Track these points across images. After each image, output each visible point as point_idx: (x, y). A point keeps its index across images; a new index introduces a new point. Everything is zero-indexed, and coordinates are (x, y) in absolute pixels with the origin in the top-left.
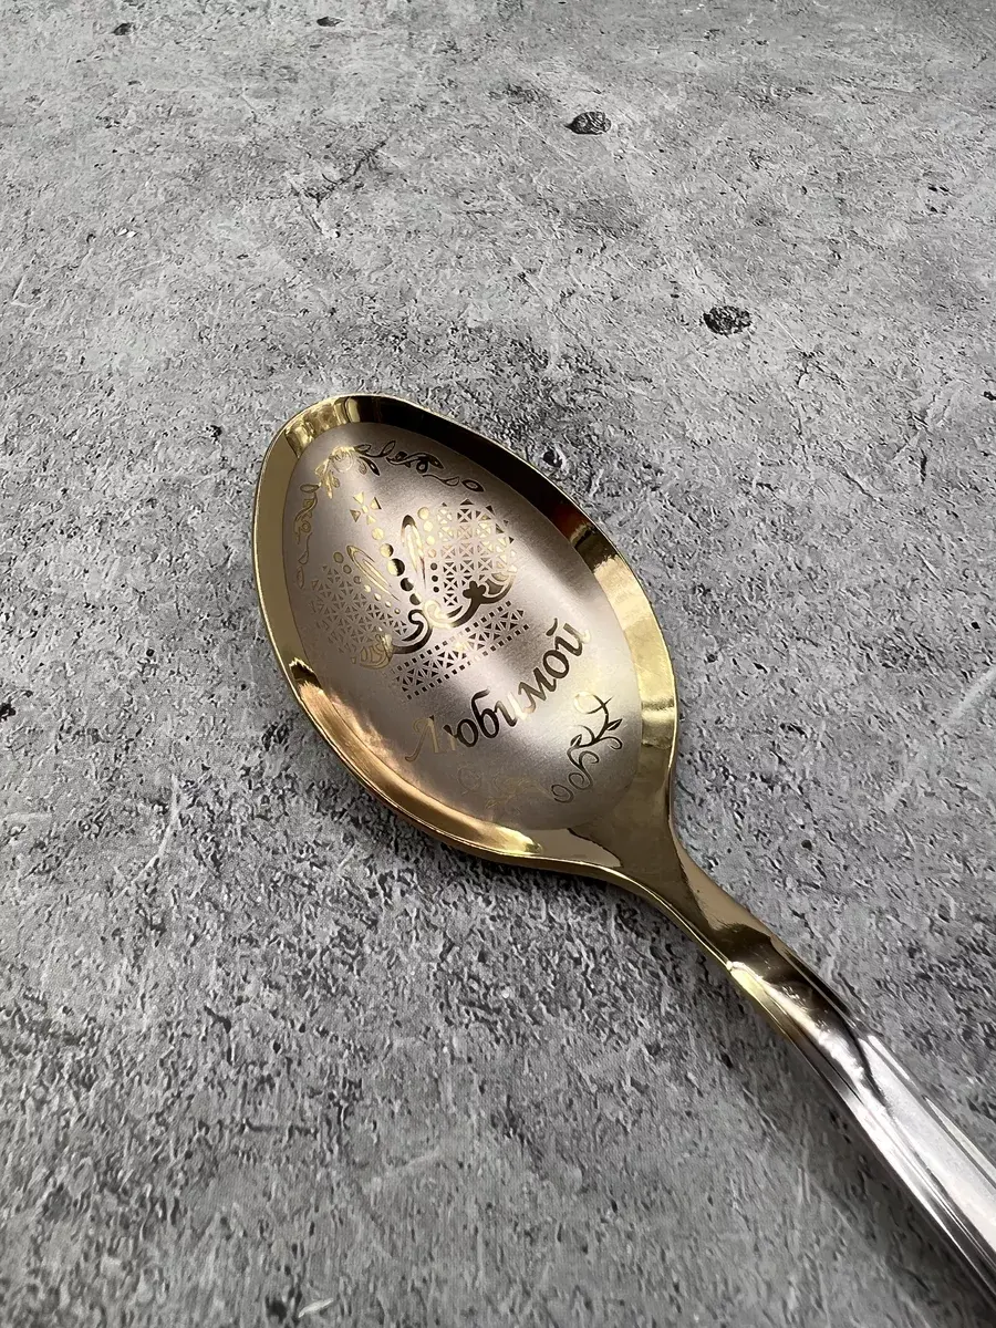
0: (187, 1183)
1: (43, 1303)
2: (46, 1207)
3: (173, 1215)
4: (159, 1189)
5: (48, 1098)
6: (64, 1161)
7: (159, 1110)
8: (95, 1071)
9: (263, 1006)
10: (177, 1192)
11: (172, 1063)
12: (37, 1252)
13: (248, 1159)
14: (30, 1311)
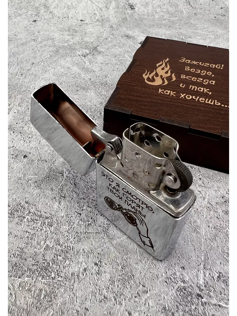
0: (75, 243)
1: (46, 265)
2: (45, 249)
3: (72, 249)
4: (69, 244)
5: (43, 229)
6: (48, 240)
7: (67, 230)
8: (53, 224)
9: (88, 211)
10: (73, 245)
11: (69, 222)
12: (44, 256)
13: (87, 239)
14: (44, 267)
